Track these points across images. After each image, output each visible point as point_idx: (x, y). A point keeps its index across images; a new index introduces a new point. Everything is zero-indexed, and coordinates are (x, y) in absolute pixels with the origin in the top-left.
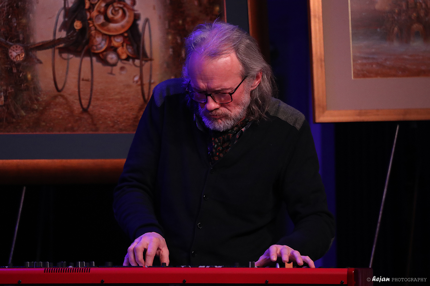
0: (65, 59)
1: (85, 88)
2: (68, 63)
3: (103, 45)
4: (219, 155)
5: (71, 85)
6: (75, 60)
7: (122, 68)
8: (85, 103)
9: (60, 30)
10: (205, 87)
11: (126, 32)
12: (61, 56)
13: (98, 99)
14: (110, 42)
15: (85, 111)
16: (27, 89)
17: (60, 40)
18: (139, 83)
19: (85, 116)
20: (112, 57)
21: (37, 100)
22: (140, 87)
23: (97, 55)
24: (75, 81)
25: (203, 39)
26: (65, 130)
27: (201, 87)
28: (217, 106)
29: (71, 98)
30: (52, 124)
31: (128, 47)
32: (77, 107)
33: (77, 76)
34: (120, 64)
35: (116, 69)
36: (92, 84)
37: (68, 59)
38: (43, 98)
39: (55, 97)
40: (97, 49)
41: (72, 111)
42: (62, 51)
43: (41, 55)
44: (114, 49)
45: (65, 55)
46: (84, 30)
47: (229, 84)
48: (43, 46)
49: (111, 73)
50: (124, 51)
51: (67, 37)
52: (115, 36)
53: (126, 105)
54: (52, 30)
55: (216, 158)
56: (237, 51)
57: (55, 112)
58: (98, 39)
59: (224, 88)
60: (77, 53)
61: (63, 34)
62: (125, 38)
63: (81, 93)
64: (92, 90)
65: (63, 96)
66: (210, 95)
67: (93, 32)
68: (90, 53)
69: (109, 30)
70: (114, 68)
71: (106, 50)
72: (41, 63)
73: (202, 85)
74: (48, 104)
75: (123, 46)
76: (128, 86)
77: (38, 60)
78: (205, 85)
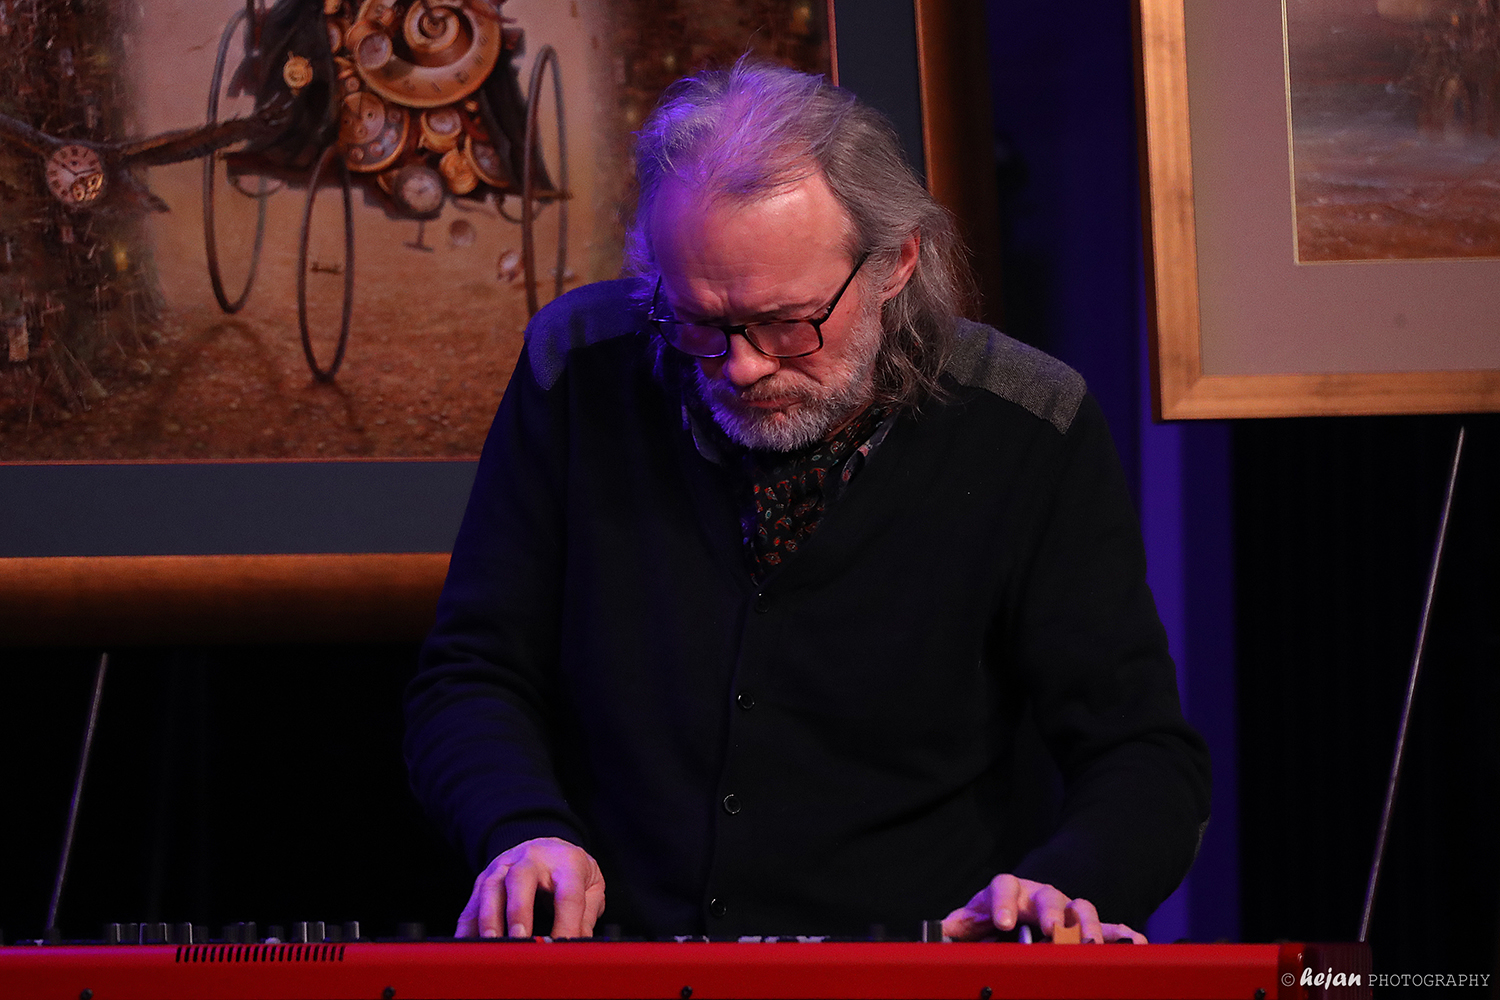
0: (250, 195)
1: (324, 297)
2: (262, 209)
3: (392, 146)
4: (782, 545)
5: (275, 286)
6: (286, 200)
7: (458, 227)
8: (323, 351)
9: (233, 92)
10: (720, 304)
11: (473, 96)
12: (236, 183)
13: (369, 339)
14: (416, 131)
15: (324, 379)
16: (114, 302)
17: (234, 128)
18: (521, 278)
19: (325, 399)
20: (420, 188)
21: (150, 342)
22: (522, 295)
23: (367, 180)
24: (289, 272)
25: (701, 133)
26: (252, 451)
27: (707, 304)
28: (768, 366)
29: (272, 336)
30: (204, 428)
31: (480, 150)
32: (293, 366)
33: (295, 256)
34: (450, 213)
35: (437, 230)
36: (349, 284)
37: (262, 196)
38: (172, 334)
39: (216, 331)
40: (368, 160)
41: (276, 383)
42: (238, 165)
43: (162, 180)
44: (431, 160)
45: (250, 182)
46: (320, 90)
47: (806, 287)
48: (173, 149)
49: (419, 245)
50: (464, 167)
51: (260, 116)
52: (430, 112)
53: (474, 359)
54: (205, 91)
55: (774, 559)
56: (827, 165)
57: (216, 384)
58: (373, 123)
59: (789, 302)
60: (294, 173)
61: (244, 106)
62: (466, 117)
63: (310, 315)
64: (348, 303)
65: (243, 329)
66: (740, 331)
67: (353, 98)
68: (341, 174)
69: (410, 91)
70: (429, 225)
71: (399, 163)
72: (163, 208)
73: (710, 296)
74: (189, 359)
75: (461, 147)
76: (481, 290)
77: (154, 199)
78: (721, 297)
